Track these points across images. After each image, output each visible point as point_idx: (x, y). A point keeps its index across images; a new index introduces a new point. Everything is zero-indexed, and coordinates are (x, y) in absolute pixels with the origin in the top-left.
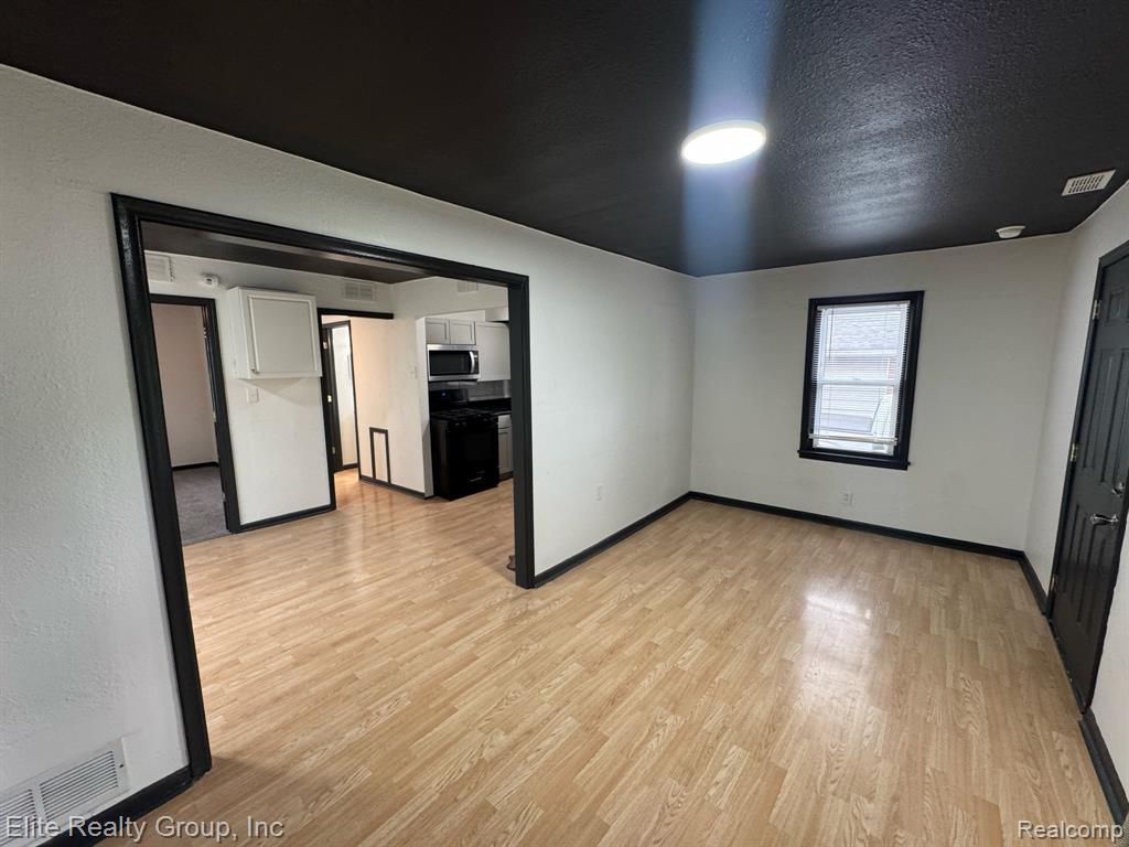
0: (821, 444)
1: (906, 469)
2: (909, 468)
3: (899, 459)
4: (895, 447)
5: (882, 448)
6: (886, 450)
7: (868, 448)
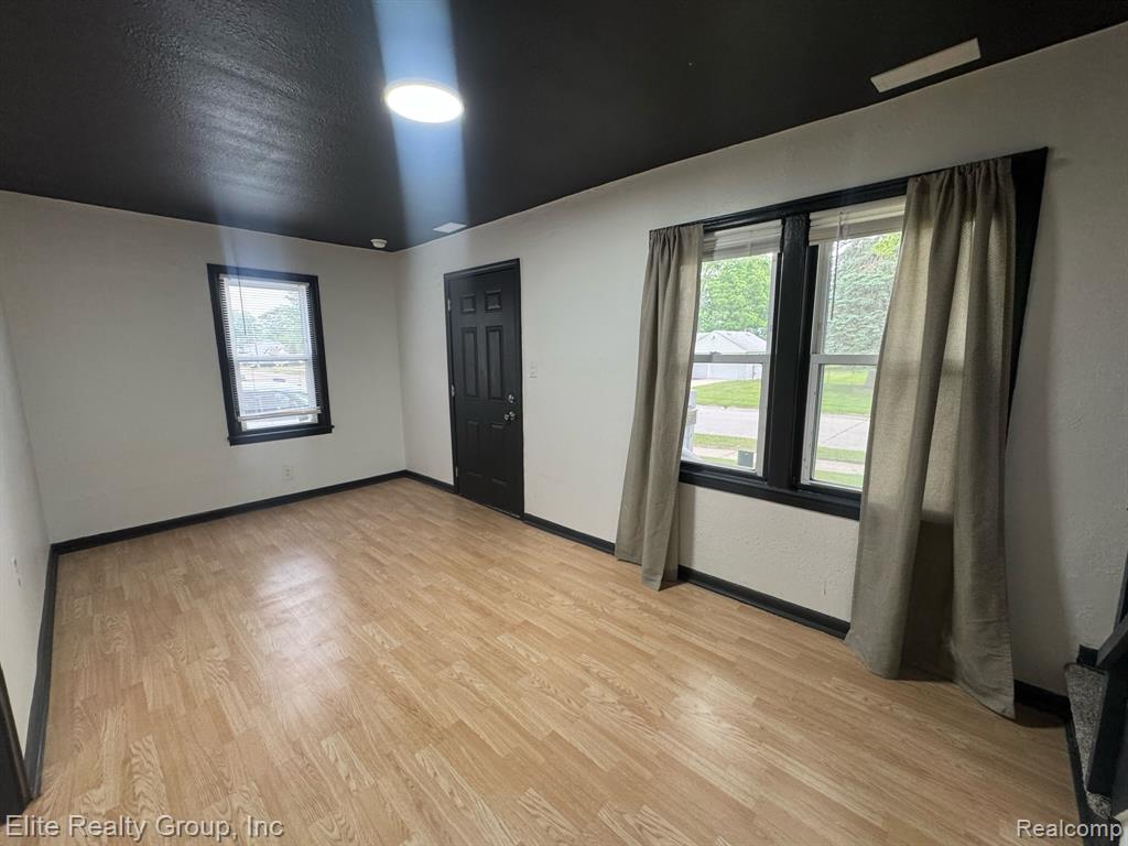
0: (250, 425)
1: (330, 432)
2: (333, 430)
3: (323, 425)
4: (319, 415)
5: (307, 418)
6: (310, 419)
7: (296, 421)
